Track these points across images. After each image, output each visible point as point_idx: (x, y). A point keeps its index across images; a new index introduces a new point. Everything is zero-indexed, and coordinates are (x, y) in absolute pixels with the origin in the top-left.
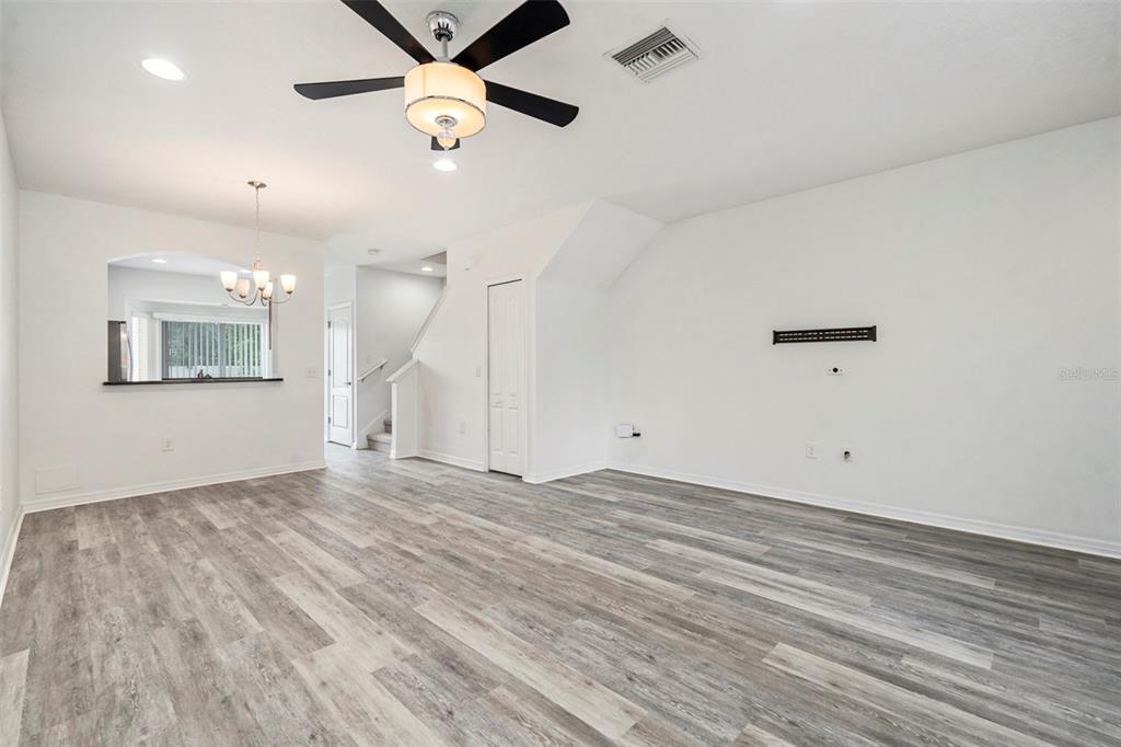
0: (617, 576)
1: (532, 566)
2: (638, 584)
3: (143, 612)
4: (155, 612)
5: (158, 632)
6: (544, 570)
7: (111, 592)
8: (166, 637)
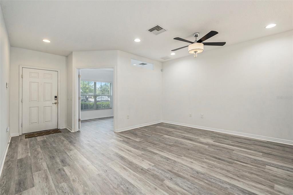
0: (165, 152)
1: (190, 156)
2: (159, 150)
6: (186, 155)
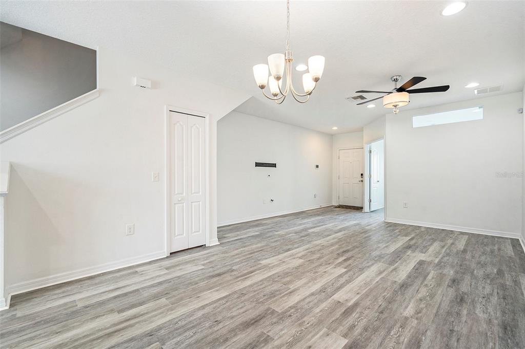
3: (467, 303)
4: (462, 300)
5: (466, 291)
7: (479, 332)
8: (464, 287)
